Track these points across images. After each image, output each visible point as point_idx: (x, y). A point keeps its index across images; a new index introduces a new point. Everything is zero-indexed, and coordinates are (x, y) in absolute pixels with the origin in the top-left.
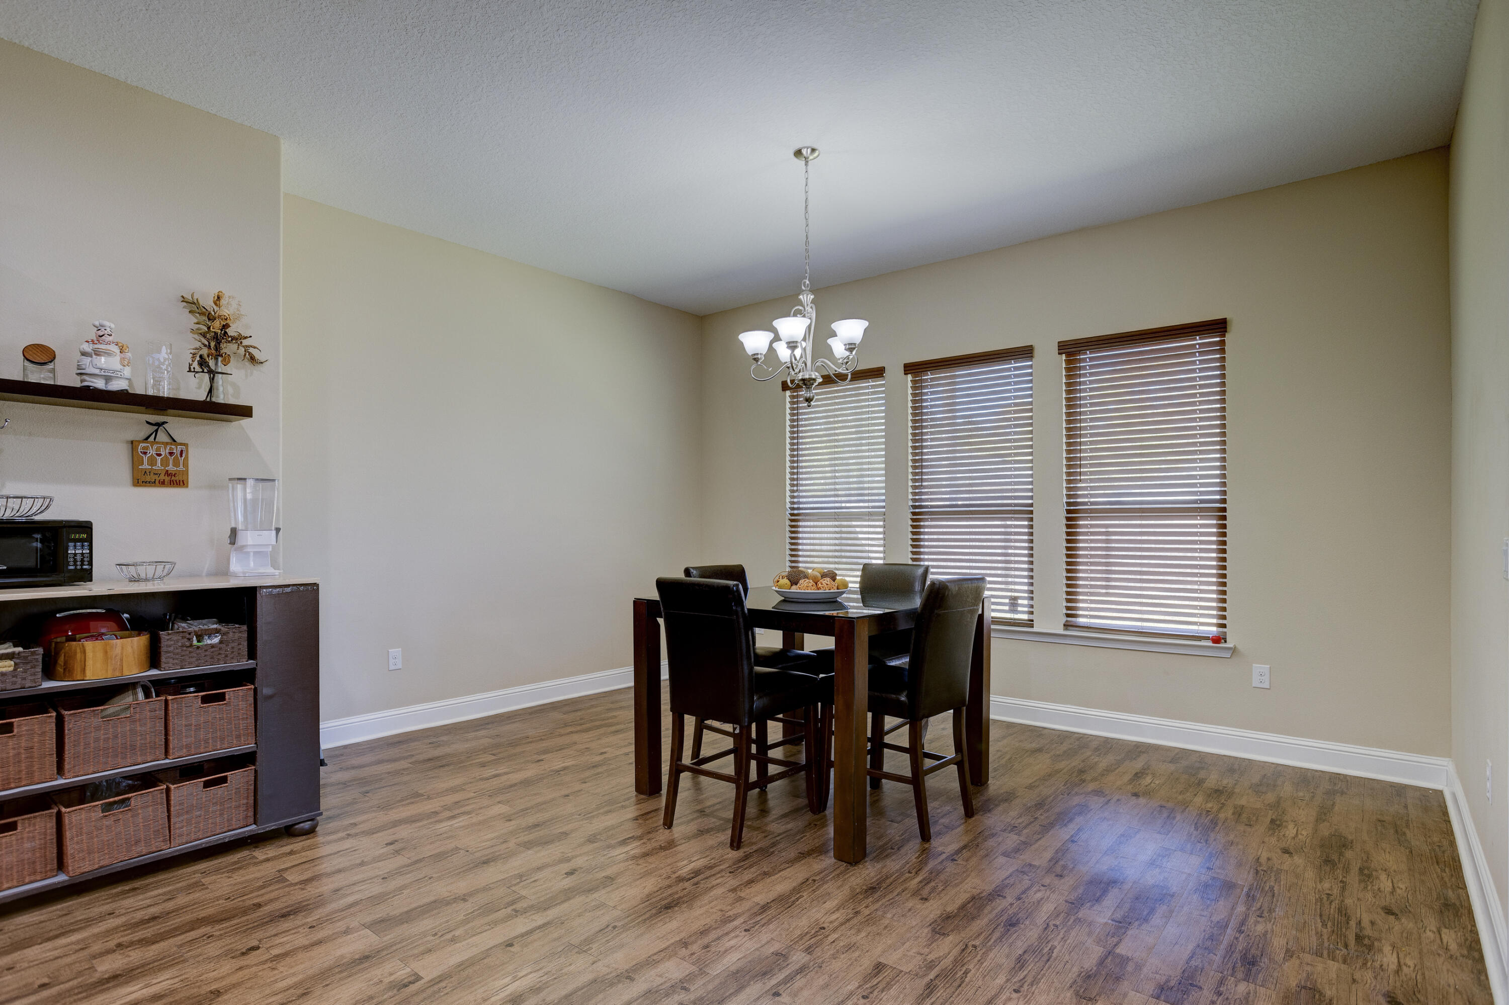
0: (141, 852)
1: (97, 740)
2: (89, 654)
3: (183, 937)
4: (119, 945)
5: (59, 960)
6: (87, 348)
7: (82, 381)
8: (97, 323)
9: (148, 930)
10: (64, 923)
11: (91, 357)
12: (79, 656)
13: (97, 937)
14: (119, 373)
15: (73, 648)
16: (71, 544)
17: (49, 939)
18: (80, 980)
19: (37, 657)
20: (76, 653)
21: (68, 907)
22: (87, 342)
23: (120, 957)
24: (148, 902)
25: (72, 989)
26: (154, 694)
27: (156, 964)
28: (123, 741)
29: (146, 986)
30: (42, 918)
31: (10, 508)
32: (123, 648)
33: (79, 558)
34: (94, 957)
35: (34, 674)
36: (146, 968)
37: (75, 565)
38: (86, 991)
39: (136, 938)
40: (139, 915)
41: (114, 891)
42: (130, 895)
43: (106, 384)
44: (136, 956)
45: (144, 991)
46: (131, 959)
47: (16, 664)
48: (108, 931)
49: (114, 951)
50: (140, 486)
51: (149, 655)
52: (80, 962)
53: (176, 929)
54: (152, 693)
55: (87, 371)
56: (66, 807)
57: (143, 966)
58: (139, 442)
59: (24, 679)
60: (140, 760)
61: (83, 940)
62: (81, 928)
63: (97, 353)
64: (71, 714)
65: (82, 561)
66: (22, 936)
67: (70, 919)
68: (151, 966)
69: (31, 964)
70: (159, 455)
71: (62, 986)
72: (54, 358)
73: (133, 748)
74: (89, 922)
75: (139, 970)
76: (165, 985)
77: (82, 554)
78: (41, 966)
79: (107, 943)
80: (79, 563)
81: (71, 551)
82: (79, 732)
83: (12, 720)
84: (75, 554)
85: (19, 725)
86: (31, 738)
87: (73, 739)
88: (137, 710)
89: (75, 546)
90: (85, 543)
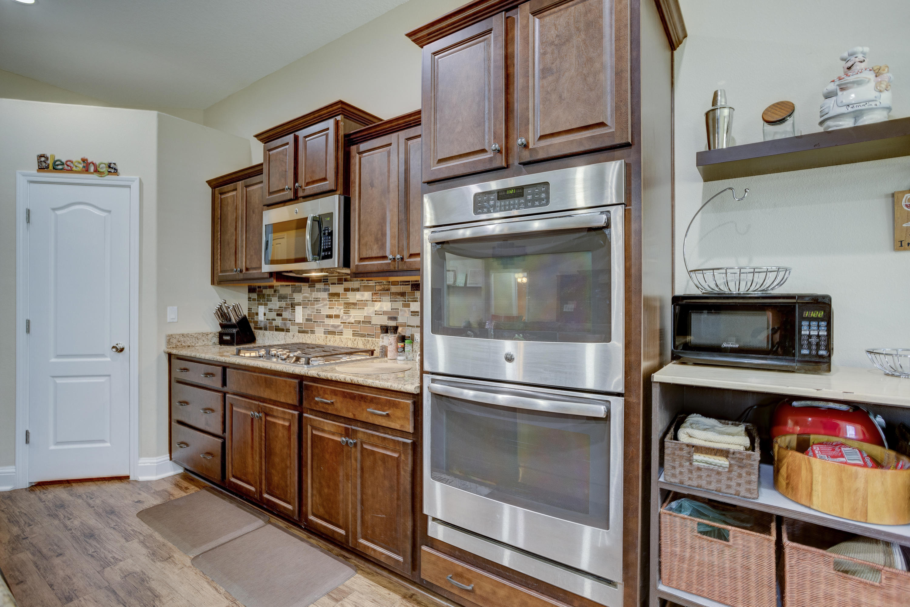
1: (828, 596)
2: (818, 477)
6: (832, 87)
8: (845, 55)
11: (836, 96)
14: (873, 103)
15: (797, 462)
16: (805, 323)
19: (753, 463)
20: (800, 468)
22: (833, 81)
31: (744, 280)
32: (867, 482)
33: (814, 340)
35: (749, 482)
37: (810, 349)
43: (856, 121)
47: (731, 465)
50: (905, 249)
55: (830, 114)
58: (904, 192)
59: (739, 485)
63: (844, 87)
64: (792, 547)
65: (818, 345)
72: (793, 111)
77: (818, 336)
80: (814, 347)
81: (805, 332)
82: (804, 576)
83: (729, 527)
84: (810, 336)
85: (734, 537)
86: (748, 558)
87: (795, 580)
88: (895, 583)
89: (809, 326)
90: (823, 324)
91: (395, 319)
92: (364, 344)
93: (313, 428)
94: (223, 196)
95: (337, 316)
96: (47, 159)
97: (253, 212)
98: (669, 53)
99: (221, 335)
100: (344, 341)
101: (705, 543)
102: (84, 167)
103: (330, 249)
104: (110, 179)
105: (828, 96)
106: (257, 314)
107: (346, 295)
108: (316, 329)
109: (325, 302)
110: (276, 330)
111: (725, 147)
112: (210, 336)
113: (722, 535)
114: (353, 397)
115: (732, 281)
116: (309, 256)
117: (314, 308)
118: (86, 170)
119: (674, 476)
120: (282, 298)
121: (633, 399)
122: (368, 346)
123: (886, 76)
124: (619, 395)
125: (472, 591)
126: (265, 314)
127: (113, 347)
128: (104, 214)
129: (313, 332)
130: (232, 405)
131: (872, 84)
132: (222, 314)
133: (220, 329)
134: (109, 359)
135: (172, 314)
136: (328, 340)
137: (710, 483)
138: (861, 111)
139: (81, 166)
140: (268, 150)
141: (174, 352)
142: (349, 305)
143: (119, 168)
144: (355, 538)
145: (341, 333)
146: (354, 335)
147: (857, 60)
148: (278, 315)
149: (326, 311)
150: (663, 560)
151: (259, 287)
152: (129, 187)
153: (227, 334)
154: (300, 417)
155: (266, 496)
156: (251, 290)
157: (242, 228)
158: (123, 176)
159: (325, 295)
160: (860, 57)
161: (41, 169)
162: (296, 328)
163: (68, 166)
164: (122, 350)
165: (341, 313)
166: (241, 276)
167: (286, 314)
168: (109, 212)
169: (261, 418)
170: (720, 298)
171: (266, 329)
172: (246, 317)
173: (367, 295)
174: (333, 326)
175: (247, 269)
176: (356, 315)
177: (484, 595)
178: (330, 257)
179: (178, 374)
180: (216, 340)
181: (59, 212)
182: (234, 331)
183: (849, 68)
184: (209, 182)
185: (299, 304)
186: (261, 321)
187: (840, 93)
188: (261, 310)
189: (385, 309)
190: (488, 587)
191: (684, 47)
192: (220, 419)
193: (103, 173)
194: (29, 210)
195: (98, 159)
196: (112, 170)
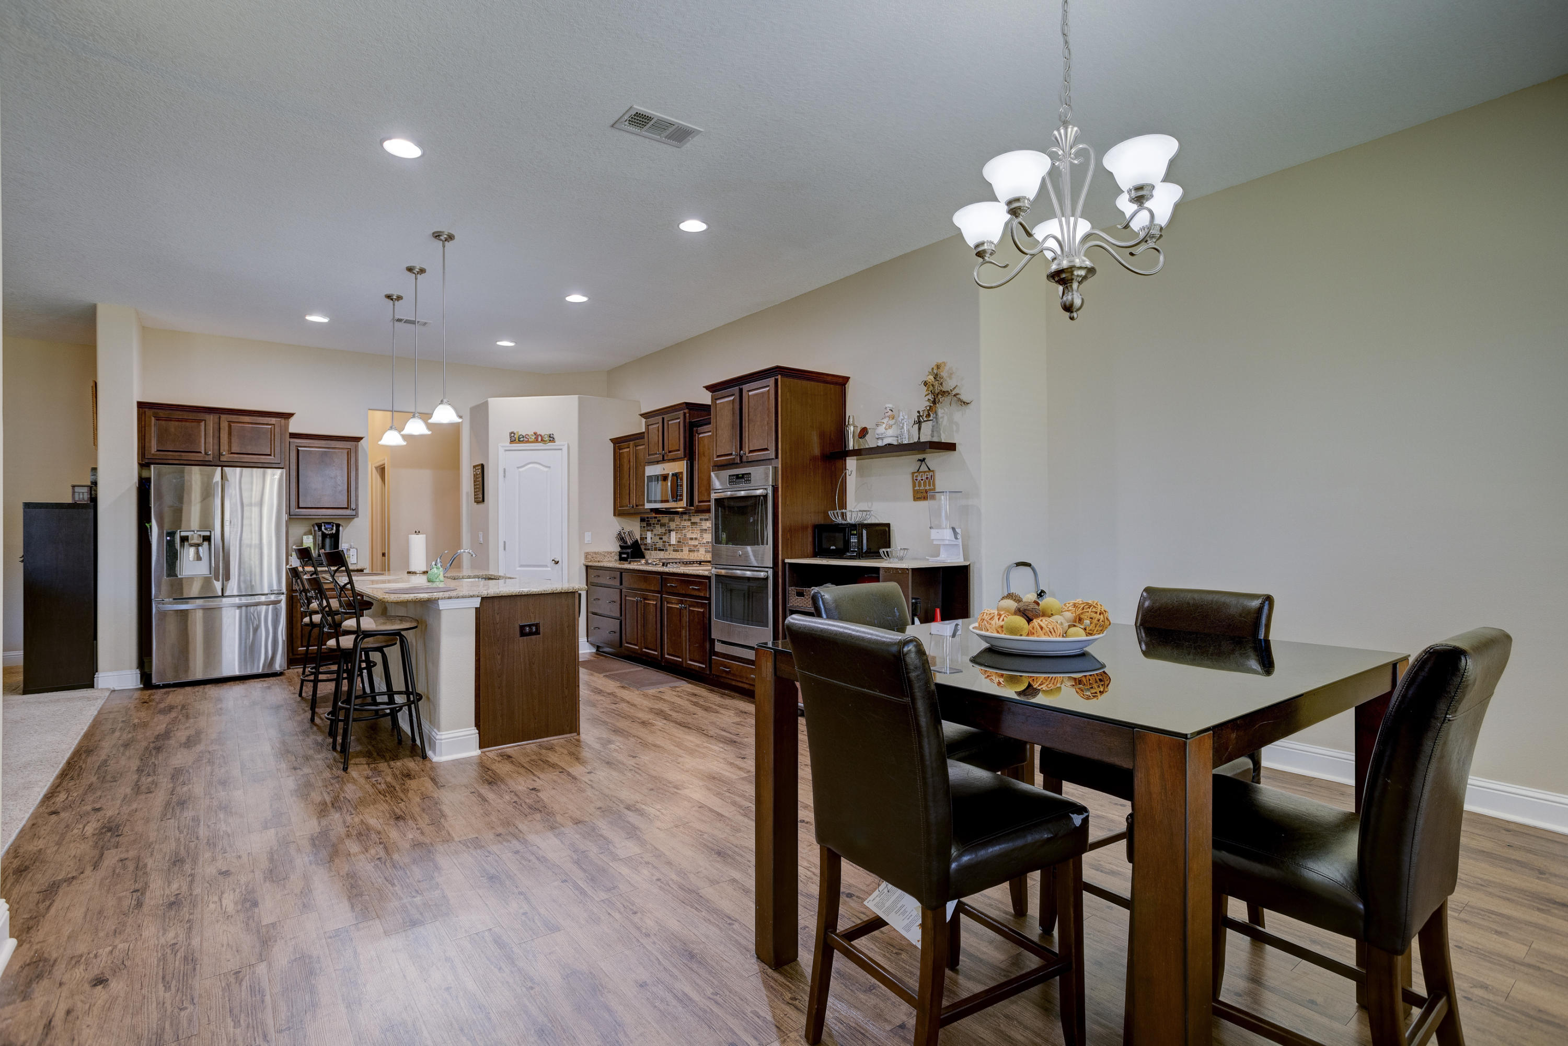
37: (852, 548)
50: (916, 500)
58: (915, 473)
70: (922, 480)
93: (668, 603)
94: (621, 451)
95: (696, 539)
96: (514, 434)
97: (640, 465)
99: (620, 553)
100: (700, 555)
102: (535, 438)
103: (681, 495)
104: (550, 445)
106: (646, 538)
107: (701, 523)
108: (683, 548)
109: (689, 529)
110: (658, 550)
112: (613, 553)
114: (685, 582)
116: (670, 498)
117: (682, 533)
118: (536, 441)
120: (663, 525)
124: (770, 568)
125: (729, 672)
126: (651, 538)
127: (553, 560)
128: (546, 469)
129: (682, 551)
130: (626, 596)
132: (621, 538)
133: (619, 549)
134: (549, 569)
135: (588, 537)
139: (533, 438)
140: (647, 426)
141: (590, 564)
143: (556, 437)
144: (686, 661)
145: (698, 551)
146: (705, 551)
148: (659, 538)
149: (689, 535)
151: (648, 518)
152: (561, 449)
153: (624, 552)
154: (661, 597)
155: (644, 650)
156: (642, 520)
157: (633, 475)
158: (558, 442)
159: (688, 523)
161: (512, 442)
162: (671, 548)
163: (526, 438)
164: (557, 563)
166: (632, 511)
167: (665, 538)
168: (550, 467)
169: (641, 601)
171: (651, 549)
172: (637, 541)
174: (694, 546)
175: (637, 506)
177: (734, 672)
178: (681, 500)
179: (593, 579)
180: (617, 557)
181: (521, 470)
182: (629, 551)
184: (612, 441)
185: (673, 531)
186: (649, 544)
188: (649, 535)
190: (735, 668)
192: (619, 606)
193: (546, 441)
194: (505, 469)
195: (543, 432)
196: (551, 439)
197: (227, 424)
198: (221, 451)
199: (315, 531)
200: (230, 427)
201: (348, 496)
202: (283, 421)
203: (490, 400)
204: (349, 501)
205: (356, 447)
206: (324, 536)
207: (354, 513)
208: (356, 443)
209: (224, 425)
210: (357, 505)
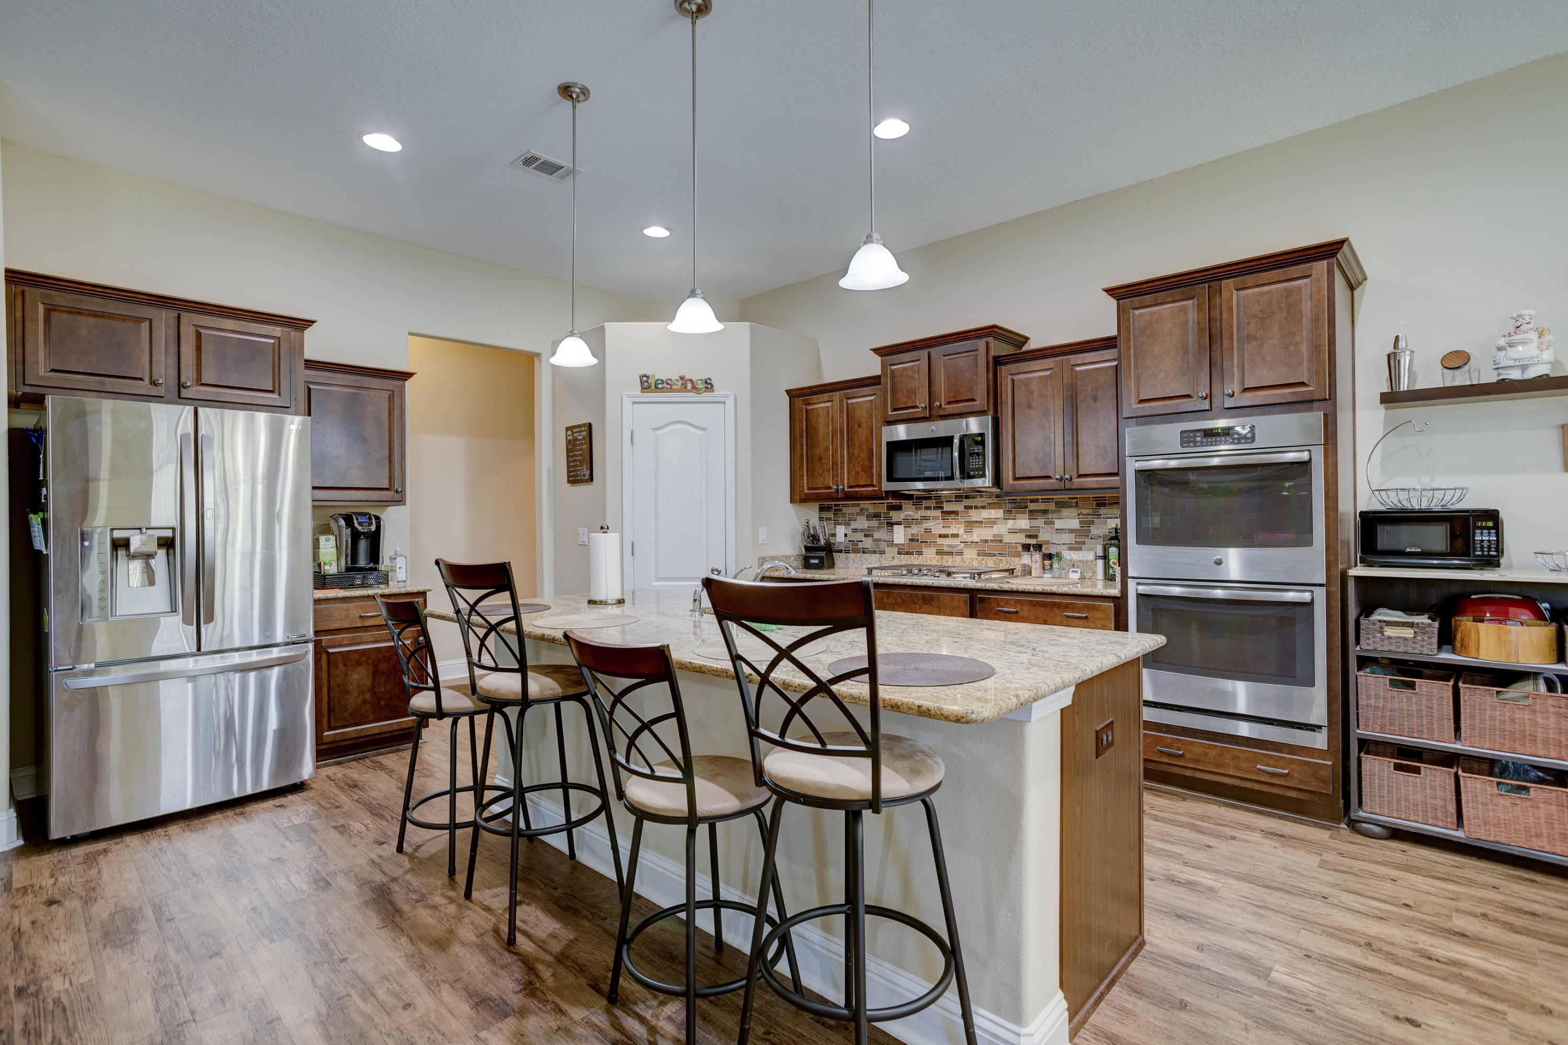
0: (1543, 847)
1: (1492, 718)
2: (1483, 636)
3: (1550, 945)
4: (1484, 915)
5: (1430, 896)
6: (1502, 342)
7: (1499, 375)
8: (1515, 315)
9: (1520, 920)
10: (1451, 872)
11: (1506, 350)
12: (1473, 635)
13: (1471, 897)
14: (1538, 360)
15: (1471, 629)
16: (1478, 531)
17: (1432, 877)
18: (1434, 919)
19: (1433, 630)
20: (1470, 632)
21: (1463, 863)
22: (1504, 336)
23: (1478, 924)
24: (1538, 898)
25: (1424, 921)
26: (1559, 690)
27: (1505, 949)
28: (1522, 728)
29: (1483, 959)
30: (1438, 859)
32: (1518, 635)
33: (1486, 544)
34: (1457, 910)
35: (1431, 644)
36: (1494, 946)
37: (1482, 550)
38: (1434, 929)
39: (1504, 919)
40: (1520, 904)
41: (1512, 872)
42: (1525, 883)
43: (1523, 373)
44: (1492, 932)
45: (1479, 961)
46: (1487, 931)
47: (1415, 632)
48: (1482, 899)
49: (1477, 916)
51: (1555, 648)
52: (1444, 907)
53: (1548, 935)
54: (1557, 688)
55: (1502, 365)
56: (1463, 772)
57: (1492, 942)
59: (1423, 646)
60: (1541, 752)
61: (1458, 893)
62: (1462, 884)
63: (1511, 345)
64: (1466, 688)
65: (1489, 547)
66: (1416, 864)
67: (1458, 872)
68: (1500, 947)
69: (1409, 886)
71: (1419, 914)
72: (1470, 360)
73: (1534, 739)
74: (1472, 883)
75: (1487, 944)
76: (1501, 970)
77: (1489, 541)
78: (1415, 891)
79: (1476, 908)
80: (1486, 549)
81: (1478, 538)
82: (1474, 706)
83: (1415, 680)
84: (1482, 541)
85: (1420, 686)
86: (1431, 700)
87: (1468, 711)
88: (1538, 701)
89: (1482, 533)
90: (1493, 531)
91: (1036, 537)
92: (995, 564)
94: (808, 407)
95: (955, 536)
96: (648, 377)
97: (859, 426)
98: (1350, 292)
99: (805, 559)
100: (968, 561)
101: (1395, 694)
102: (682, 384)
103: (982, 469)
104: (706, 396)
105: (1500, 349)
106: (834, 535)
107: (967, 513)
108: (924, 550)
109: (938, 521)
110: (864, 552)
111: (1406, 389)
112: (792, 559)
113: (1411, 686)
114: (1044, 605)
115: (1414, 497)
116: (956, 475)
117: (922, 527)
118: (684, 389)
119: (1368, 644)
120: (873, 516)
121: (1333, 589)
122: (1001, 565)
123: (1548, 338)
124: (1321, 585)
125: (1182, 756)
126: (846, 535)
128: (701, 432)
129: (920, 553)
131: (1535, 344)
133: (802, 552)
135: (763, 534)
136: (944, 560)
137: (1399, 647)
138: (1526, 365)
139: (680, 384)
142: (971, 525)
143: (713, 382)
145: (961, 553)
146: (978, 555)
147: (1524, 321)
148: (866, 536)
149: (938, 530)
150: (1360, 711)
151: (837, 505)
152: (724, 403)
153: (814, 558)
156: (824, 508)
157: (842, 443)
158: (718, 391)
159: (938, 513)
160: (1527, 319)
161: (644, 389)
162: (896, 550)
163: (667, 384)
165: (961, 531)
166: (841, 494)
167: (879, 535)
168: (705, 429)
170: (1404, 512)
171: (847, 552)
173: (997, 513)
174: (949, 546)
176: (978, 534)
177: (1195, 757)
178: (982, 476)
180: (801, 563)
181: (658, 433)
182: (822, 554)
183: (1518, 327)
184: (788, 392)
185: (898, 523)
186: (840, 543)
187: (1508, 349)
188: (841, 530)
189: (1024, 527)
190: (1198, 750)
191: (1365, 288)
193: (700, 389)
194: (632, 431)
195: (697, 375)
196: (708, 385)
197: (193, 329)
198: (183, 380)
199: (339, 527)
200: (199, 336)
201: (390, 469)
202: (294, 334)
203: (606, 324)
204: (391, 479)
205: (403, 388)
206: (356, 536)
207: (398, 497)
208: (400, 383)
209: (188, 333)
210: (403, 484)
